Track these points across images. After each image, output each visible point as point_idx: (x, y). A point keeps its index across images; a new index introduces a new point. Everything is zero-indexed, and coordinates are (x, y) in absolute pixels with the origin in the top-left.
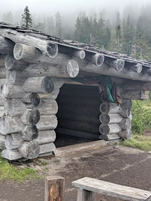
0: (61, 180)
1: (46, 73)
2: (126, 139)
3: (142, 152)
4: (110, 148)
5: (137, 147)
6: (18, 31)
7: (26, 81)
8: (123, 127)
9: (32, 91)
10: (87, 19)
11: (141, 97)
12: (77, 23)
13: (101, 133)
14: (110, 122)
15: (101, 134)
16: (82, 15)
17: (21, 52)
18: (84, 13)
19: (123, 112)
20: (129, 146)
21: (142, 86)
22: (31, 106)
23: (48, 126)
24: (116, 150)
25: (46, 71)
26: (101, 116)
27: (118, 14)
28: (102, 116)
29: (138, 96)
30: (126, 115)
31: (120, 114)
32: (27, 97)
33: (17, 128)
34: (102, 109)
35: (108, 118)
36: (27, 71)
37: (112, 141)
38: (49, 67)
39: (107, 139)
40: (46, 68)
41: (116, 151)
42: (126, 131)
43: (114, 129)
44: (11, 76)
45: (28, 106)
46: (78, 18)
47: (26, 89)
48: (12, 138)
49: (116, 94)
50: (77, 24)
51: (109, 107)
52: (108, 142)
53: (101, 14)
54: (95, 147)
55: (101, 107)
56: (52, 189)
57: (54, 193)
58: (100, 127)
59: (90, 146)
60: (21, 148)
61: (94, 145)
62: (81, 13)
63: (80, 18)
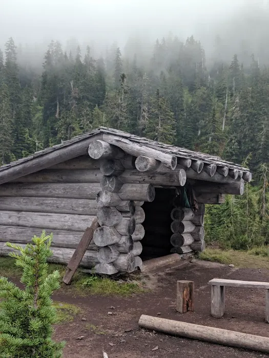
0: (192, 283)
1: (151, 180)
2: (201, 251)
3: (223, 265)
4: (186, 262)
5: (216, 260)
6: (130, 140)
7: (122, 188)
8: (196, 238)
9: (130, 198)
10: (66, 56)
11: (218, 201)
12: (45, 60)
13: (173, 245)
14: (185, 231)
15: (173, 247)
16: (55, 46)
17: (147, 165)
18: (58, 45)
19: (196, 219)
20: (207, 260)
21: (219, 188)
22: (129, 215)
23: (138, 236)
24: (194, 264)
25: (151, 178)
26: (172, 224)
27: (118, 52)
28: (174, 224)
29: (214, 200)
30: (200, 222)
31: (193, 222)
32: (124, 205)
33: (115, 239)
34: (174, 215)
35: (182, 226)
36: (123, 177)
37: (185, 255)
38: (156, 175)
39: (181, 253)
40: (151, 176)
41: (195, 266)
42: (200, 242)
43: (188, 240)
44: (108, 182)
45: (124, 215)
46: (49, 51)
47: (124, 197)
48: (111, 250)
49: (192, 197)
50: (46, 62)
51: (183, 213)
52: (182, 256)
53: (88, 48)
54: (171, 261)
55: (172, 213)
56: (185, 292)
57: (186, 296)
58: (171, 237)
59: (167, 260)
60: (118, 261)
61: (170, 259)
62: (52, 44)
63: (50, 53)
